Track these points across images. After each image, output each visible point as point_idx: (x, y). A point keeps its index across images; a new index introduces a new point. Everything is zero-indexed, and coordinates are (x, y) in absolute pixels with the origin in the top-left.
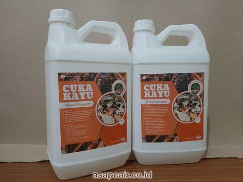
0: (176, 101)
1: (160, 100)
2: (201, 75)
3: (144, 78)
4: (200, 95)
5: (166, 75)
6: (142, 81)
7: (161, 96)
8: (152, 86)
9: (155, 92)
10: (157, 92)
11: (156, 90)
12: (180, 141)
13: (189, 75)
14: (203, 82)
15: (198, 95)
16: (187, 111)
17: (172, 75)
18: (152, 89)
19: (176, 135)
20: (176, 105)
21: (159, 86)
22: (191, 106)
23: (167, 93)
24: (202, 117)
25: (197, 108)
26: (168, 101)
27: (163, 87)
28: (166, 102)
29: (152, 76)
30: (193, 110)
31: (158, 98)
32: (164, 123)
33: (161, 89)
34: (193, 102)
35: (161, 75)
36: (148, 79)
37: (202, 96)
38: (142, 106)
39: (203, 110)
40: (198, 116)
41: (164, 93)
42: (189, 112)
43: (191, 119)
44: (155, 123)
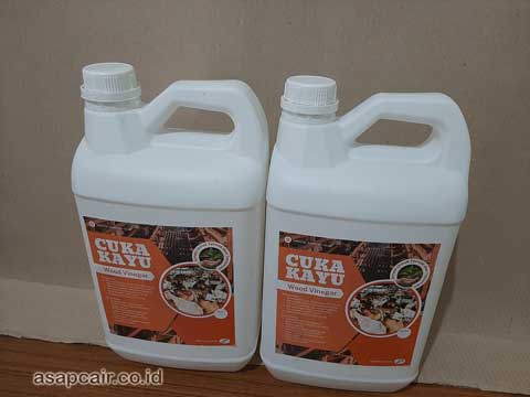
0: (358, 296)
1: (321, 289)
2: (431, 249)
3: (288, 240)
4: (420, 290)
5: (339, 243)
6: (282, 244)
7: (322, 281)
8: (303, 259)
9: (310, 272)
10: (314, 272)
11: (312, 268)
12: (356, 364)
13: (399, 248)
14: (432, 263)
15: (414, 287)
16: (381, 315)
17: (355, 244)
18: (303, 265)
19: (348, 353)
20: (356, 302)
21: (321, 263)
22: (391, 307)
23: (338, 278)
24: (415, 329)
25: (407, 312)
26: (339, 294)
27: (329, 265)
28: (332, 293)
29: (307, 239)
30: (396, 315)
31: (317, 284)
32: (323, 330)
33: (325, 268)
34: (398, 301)
35: (329, 241)
36: (295, 244)
37: (424, 290)
38: (280, 292)
39: (420, 317)
40: (405, 326)
41: (330, 277)
42: (385, 318)
43: (388, 330)
44: (305, 327)
